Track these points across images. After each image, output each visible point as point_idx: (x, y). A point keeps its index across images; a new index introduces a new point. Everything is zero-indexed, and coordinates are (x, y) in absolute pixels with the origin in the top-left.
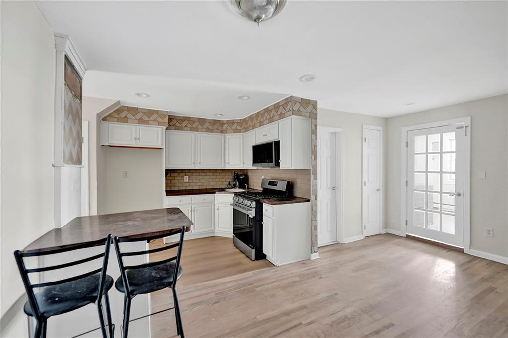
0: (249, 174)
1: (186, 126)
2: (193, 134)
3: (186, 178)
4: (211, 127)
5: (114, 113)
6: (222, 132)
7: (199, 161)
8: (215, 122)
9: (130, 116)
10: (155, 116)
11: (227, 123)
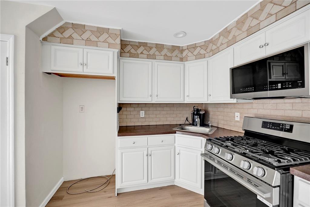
0: (210, 109)
1: (142, 53)
2: (149, 62)
3: (142, 113)
4: (169, 54)
5: (57, 32)
6: (182, 60)
7: (156, 94)
8: (174, 48)
9: (75, 36)
10: (105, 36)
11: (187, 49)
